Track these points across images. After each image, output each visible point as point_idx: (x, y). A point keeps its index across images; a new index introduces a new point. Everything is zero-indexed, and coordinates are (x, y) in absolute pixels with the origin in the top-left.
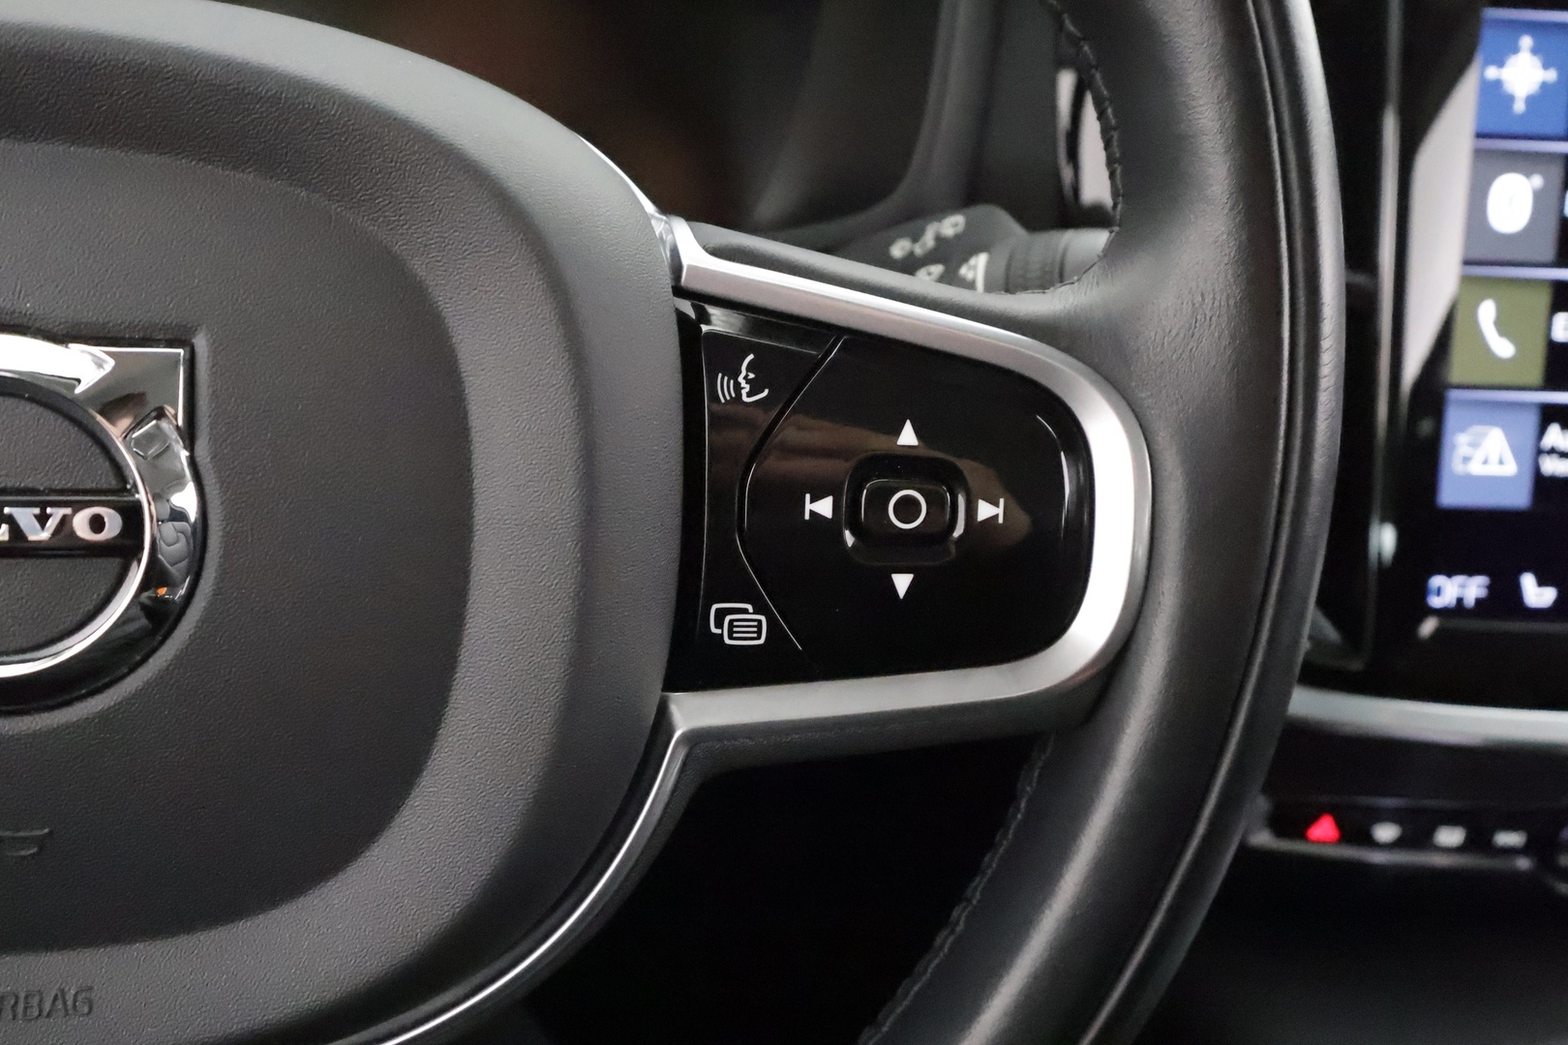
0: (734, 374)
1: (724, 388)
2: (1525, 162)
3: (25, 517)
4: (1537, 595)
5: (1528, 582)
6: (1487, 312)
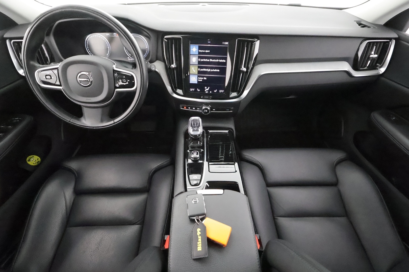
2: (196, 57)
4: (198, 90)
5: (198, 89)
6: (193, 68)
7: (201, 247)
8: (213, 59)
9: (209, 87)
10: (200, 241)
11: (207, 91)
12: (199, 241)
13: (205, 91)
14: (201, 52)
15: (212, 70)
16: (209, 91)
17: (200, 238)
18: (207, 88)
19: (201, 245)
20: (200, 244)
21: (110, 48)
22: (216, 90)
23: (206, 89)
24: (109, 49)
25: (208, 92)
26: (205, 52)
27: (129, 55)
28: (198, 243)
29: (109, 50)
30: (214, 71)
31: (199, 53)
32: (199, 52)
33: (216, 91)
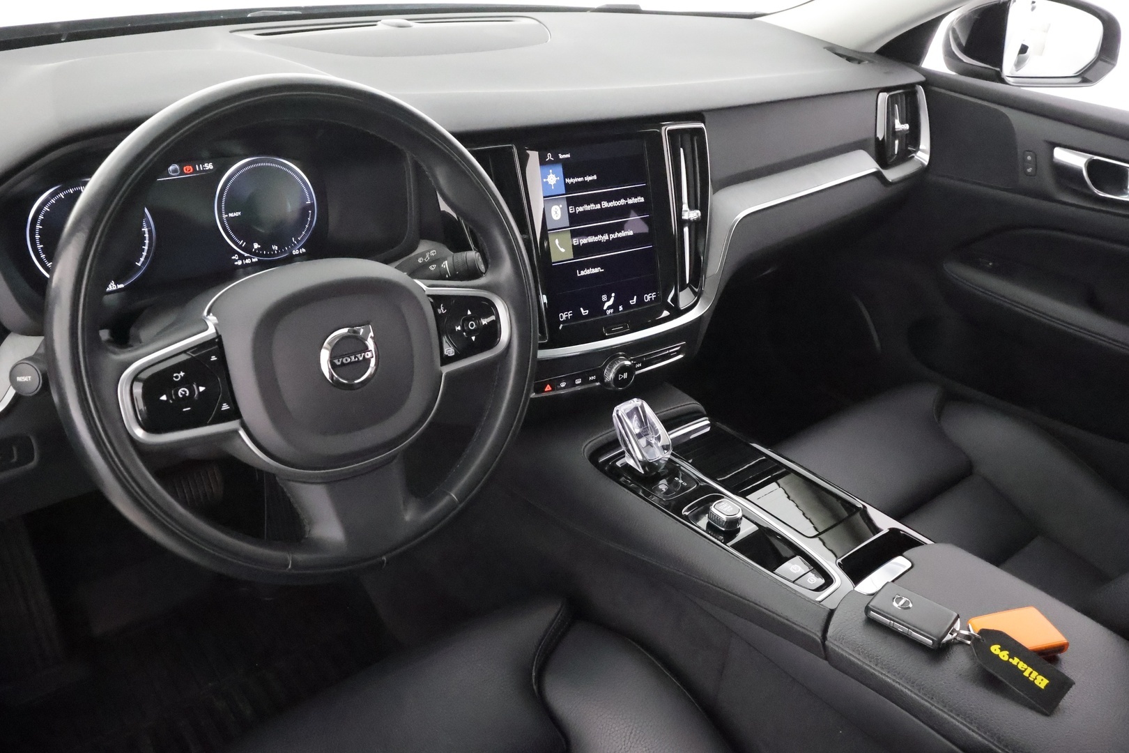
0: (440, 308)
1: (439, 311)
2: (556, 202)
3: (359, 356)
4: (584, 312)
5: (582, 309)
6: (557, 241)
7: (1040, 677)
8: (609, 201)
9: (613, 295)
10: (1025, 666)
11: (609, 308)
12: (1023, 669)
13: (605, 308)
14: (572, 183)
15: (612, 236)
16: (614, 306)
17: (1018, 663)
18: (609, 299)
19: (1035, 674)
20: (1031, 673)
21: (150, 232)
22: (635, 297)
23: (605, 302)
24: (147, 235)
25: (612, 311)
26: (585, 182)
27: (240, 247)
28: (1026, 674)
29: (147, 242)
30: (618, 238)
31: (569, 188)
32: (566, 185)
33: (634, 301)
